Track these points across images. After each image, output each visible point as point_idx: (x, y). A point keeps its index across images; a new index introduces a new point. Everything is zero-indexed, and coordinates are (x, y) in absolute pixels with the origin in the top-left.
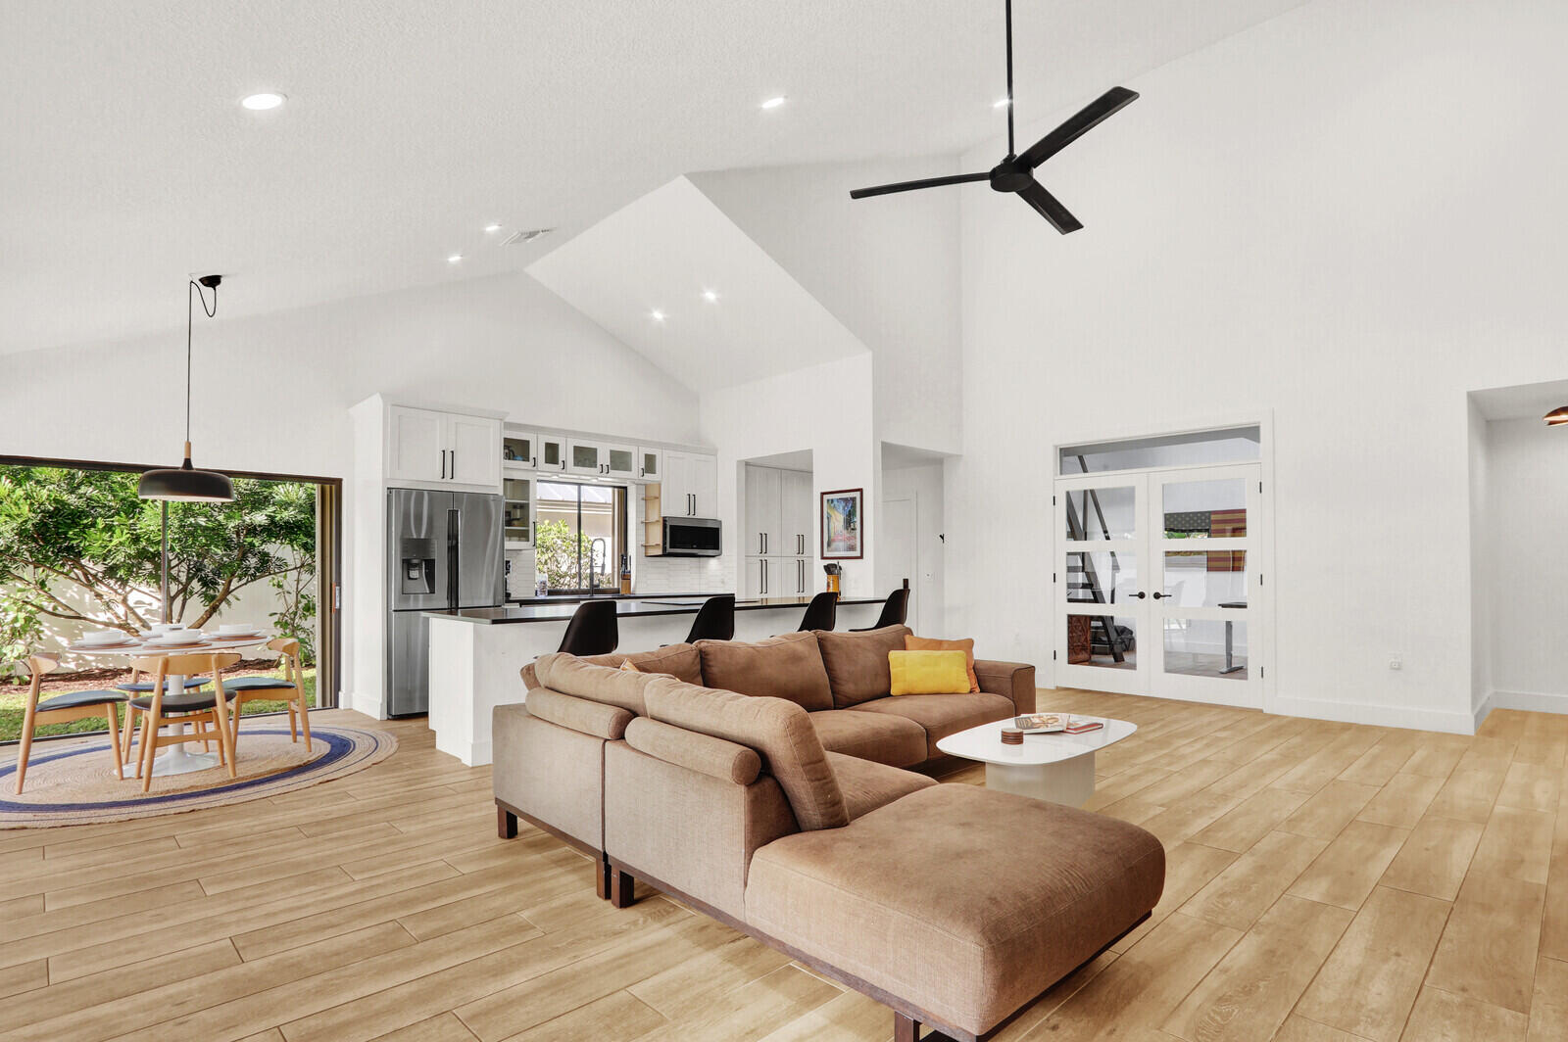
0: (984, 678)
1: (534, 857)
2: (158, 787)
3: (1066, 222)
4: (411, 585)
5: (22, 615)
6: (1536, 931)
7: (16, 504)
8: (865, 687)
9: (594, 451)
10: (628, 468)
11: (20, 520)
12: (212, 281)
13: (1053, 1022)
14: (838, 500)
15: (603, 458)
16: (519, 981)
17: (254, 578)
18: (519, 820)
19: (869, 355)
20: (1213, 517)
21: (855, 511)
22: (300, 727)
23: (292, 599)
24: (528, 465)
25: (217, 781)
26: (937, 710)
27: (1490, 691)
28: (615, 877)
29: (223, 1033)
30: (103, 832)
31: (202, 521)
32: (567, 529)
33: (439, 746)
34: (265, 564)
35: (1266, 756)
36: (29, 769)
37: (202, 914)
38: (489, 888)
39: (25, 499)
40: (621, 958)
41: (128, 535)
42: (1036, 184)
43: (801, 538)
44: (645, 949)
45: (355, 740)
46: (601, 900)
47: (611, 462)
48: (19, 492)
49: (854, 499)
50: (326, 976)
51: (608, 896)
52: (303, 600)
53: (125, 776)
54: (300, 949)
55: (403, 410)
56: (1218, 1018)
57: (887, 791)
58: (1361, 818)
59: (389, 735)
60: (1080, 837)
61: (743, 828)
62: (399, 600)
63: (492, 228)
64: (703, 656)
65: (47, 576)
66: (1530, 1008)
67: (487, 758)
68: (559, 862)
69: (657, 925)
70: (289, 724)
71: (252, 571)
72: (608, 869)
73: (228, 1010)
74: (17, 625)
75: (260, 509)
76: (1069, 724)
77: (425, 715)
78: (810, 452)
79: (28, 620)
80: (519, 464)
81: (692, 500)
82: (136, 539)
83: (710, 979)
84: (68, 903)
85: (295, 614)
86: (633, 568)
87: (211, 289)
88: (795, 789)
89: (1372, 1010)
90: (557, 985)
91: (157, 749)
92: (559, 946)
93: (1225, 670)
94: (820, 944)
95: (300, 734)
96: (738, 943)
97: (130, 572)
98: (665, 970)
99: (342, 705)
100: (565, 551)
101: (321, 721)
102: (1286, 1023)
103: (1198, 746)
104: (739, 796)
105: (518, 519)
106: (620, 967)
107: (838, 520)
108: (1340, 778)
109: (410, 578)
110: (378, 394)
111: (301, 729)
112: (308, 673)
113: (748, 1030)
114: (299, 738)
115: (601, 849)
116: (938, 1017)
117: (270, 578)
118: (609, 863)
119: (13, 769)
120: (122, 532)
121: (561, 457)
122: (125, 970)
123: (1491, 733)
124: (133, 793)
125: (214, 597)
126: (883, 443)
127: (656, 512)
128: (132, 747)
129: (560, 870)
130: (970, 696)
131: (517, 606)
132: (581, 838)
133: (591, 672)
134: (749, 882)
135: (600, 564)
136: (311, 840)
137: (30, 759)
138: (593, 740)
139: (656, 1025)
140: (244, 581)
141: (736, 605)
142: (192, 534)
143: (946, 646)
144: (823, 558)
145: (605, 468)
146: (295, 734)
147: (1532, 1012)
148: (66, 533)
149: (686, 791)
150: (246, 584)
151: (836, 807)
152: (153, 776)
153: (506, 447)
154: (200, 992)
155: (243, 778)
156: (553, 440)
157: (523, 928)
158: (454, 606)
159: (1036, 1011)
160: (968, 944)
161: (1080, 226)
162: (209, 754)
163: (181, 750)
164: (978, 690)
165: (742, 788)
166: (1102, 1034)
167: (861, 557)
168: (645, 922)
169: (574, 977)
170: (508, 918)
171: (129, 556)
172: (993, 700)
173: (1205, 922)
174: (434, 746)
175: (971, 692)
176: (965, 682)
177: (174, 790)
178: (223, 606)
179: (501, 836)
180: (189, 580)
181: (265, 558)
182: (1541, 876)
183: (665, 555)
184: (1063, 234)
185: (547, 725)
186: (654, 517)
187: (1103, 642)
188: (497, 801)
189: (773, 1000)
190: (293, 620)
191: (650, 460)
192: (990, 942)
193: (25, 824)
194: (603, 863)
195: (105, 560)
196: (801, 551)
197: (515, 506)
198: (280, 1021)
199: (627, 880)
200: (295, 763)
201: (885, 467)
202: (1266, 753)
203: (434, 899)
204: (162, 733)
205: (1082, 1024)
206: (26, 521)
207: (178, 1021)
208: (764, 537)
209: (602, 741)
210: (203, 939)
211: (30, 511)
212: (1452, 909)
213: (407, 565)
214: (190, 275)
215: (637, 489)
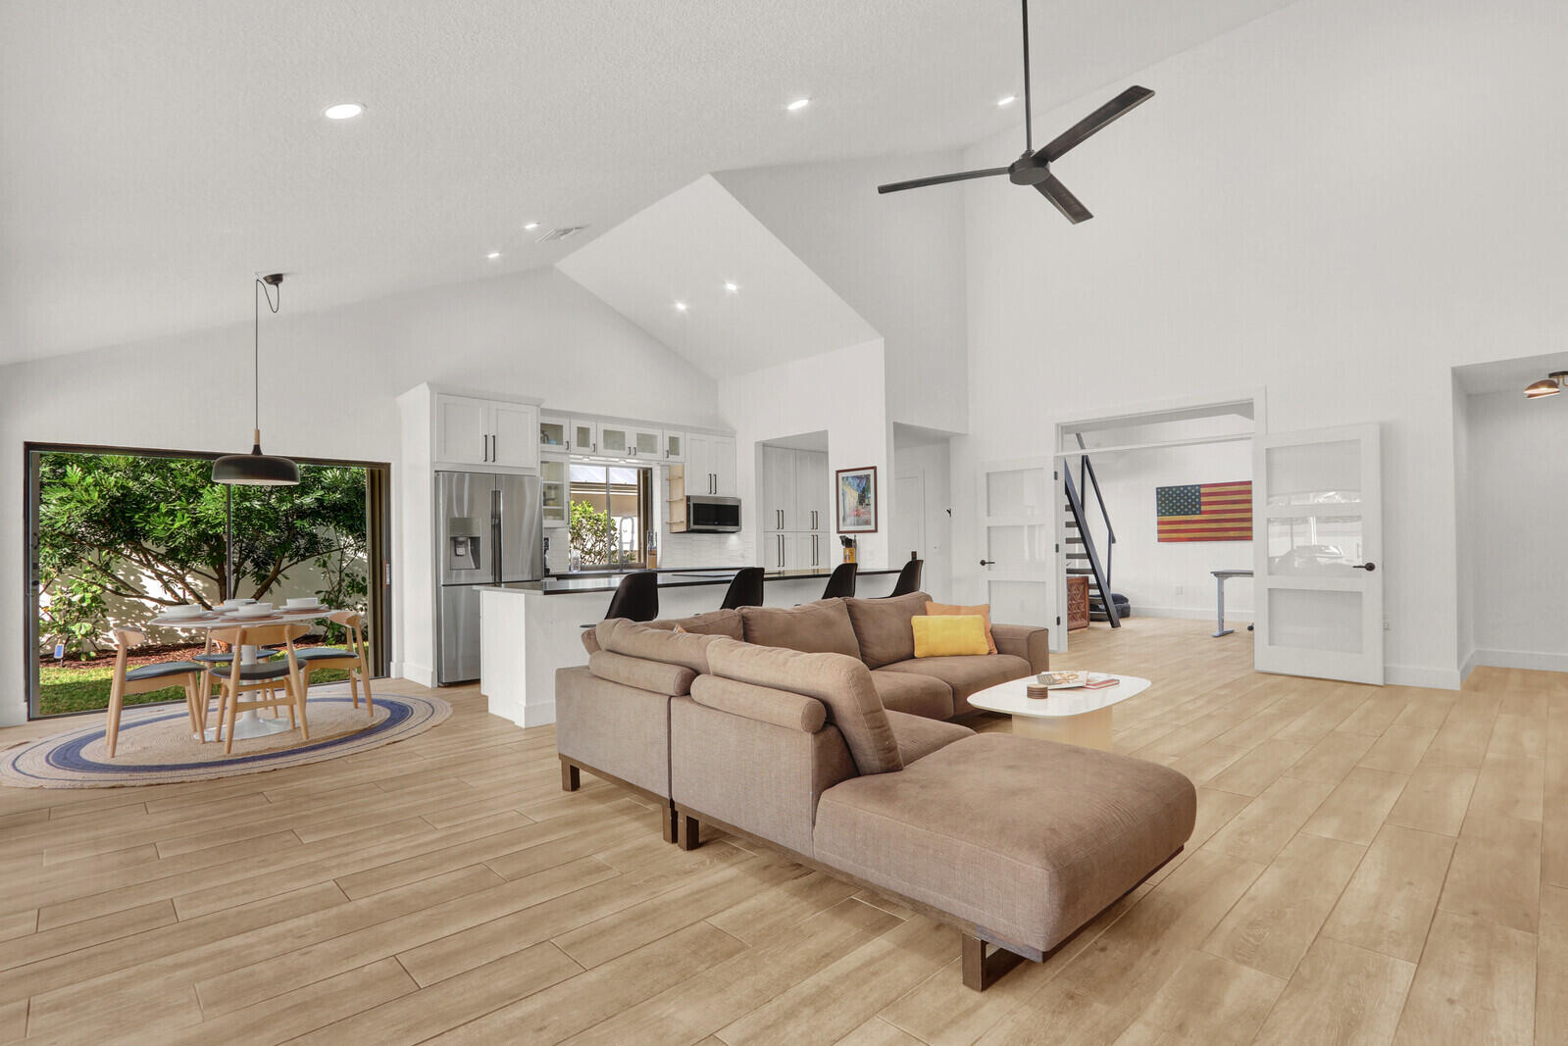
0: (1001, 641)
1: (597, 808)
2: (239, 749)
3: (1077, 212)
4: (459, 562)
5: (89, 595)
6: (1537, 862)
7: (86, 490)
8: (891, 651)
9: (622, 434)
10: (653, 450)
11: (90, 506)
12: (276, 279)
13: (1100, 945)
14: (853, 477)
15: (631, 441)
16: (605, 914)
17: (304, 558)
18: (582, 773)
19: (881, 341)
20: (1203, 490)
21: (869, 488)
22: (361, 694)
23: (336, 578)
24: (562, 448)
25: (292, 743)
26: (961, 669)
27: (1472, 650)
28: (682, 822)
29: (345, 961)
30: (196, 789)
31: (257, 504)
32: (591, 509)
33: (491, 710)
34: (314, 547)
35: (1266, 711)
36: (120, 733)
37: (303, 860)
38: (562, 834)
39: (95, 486)
40: (697, 892)
41: (189, 519)
42: (1052, 177)
43: (815, 515)
44: (716, 886)
45: (411, 705)
46: (666, 843)
47: (638, 444)
48: (89, 480)
49: (867, 477)
50: (429, 912)
51: (675, 839)
52: (346, 578)
53: (206, 740)
54: (399, 890)
55: (449, 398)
56: (1252, 940)
57: (932, 739)
58: (1361, 765)
59: (443, 701)
60: (1120, 777)
61: (810, 772)
62: (448, 575)
63: (531, 226)
64: (745, 621)
65: (111, 558)
66: (1537, 928)
67: (551, 717)
68: (623, 811)
69: (723, 865)
70: (351, 692)
71: (302, 552)
72: (675, 815)
73: (347, 941)
74: (85, 605)
75: (307, 493)
76: (1088, 681)
77: (477, 682)
78: (824, 434)
79: (94, 599)
80: (553, 447)
81: (713, 479)
82: (196, 522)
83: (782, 910)
84: (180, 851)
85: (340, 591)
86: (658, 544)
87: (275, 287)
88: (857, 737)
89: (1392, 932)
90: (641, 917)
91: (238, 714)
92: (636, 883)
93: (1217, 633)
94: (890, 875)
95: (363, 700)
96: (800, 879)
97: (189, 553)
98: (738, 903)
99: (393, 675)
100: (589, 530)
101: (379, 688)
102: (1315, 944)
103: (1200, 703)
104: (806, 744)
105: (553, 499)
106: (698, 900)
107: (852, 497)
108: (1338, 729)
109: (457, 555)
110: (425, 384)
111: (364, 697)
112: (366, 644)
113: (823, 954)
114: (360, 704)
115: (667, 796)
116: (1005, 936)
117: (315, 558)
118: (676, 809)
119: (102, 734)
120: (183, 516)
121: (592, 440)
122: (244, 908)
123: (1476, 688)
124: (216, 754)
125: (265, 577)
126: (894, 423)
127: (680, 491)
128: (209, 714)
129: (625, 818)
130: (990, 657)
131: (555, 579)
132: (648, 787)
133: (653, 635)
134: (818, 821)
135: (629, 541)
136: (388, 795)
137: (121, 724)
138: (658, 697)
139: (738, 951)
140: (295, 560)
141: (765, 576)
142: (247, 518)
143: (963, 611)
144: (839, 532)
145: (633, 451)
146: (356, 700)
147: (1541, 932)
148: (131, 518)
149: (754, 740)
150: (296, 563)
151: (892, 754)
152: (234, 739)
153: (542, 432)
154: (317, 927)
155: (315, 741)
156: (584, 424)
157: (600, 869)
158: (497, 580)
159: (1086, 934)
160: (1035, 868)
161: (1091, 217)
162: (280, 719)
163: (255, 716)
164: (996, 652)
165: (809, 736)
166: (1148, 954)
167: (876, 531)
168: (711, 862)
169: (655, 910)
170: (585, 860)
171: (190, 538)
172: (1010, 661)
173: (1228, 857)
174: (487, 710)
175: (989, 653)
176: (984, 645)
177: (254, 752)
178: (274, 585)
179: (565, 789)
180: (242, 560)
181: (313, 540)
182: (1536, 815)
183: (689, 531)
184: (1074, 223)
185: (611, 685)
186: (679, 495)
187: (1101, 610)
188: (561, 756)
189: (839, 929)
190: (338, 597)
191: (674, 441)
192: (1054, 866)
193: (123, 783)
194: (669, 810)
195: (167, 542)
196: (815, 525)
197: (550, 487)
198: (396, 950)
199: (692, 824)
200: (360, 727)
201: (897, 447)
202: (1266, 708)
203: (513, 844)
204: (241, 700)
205: (1127, 946)
206: (95, 507)
207: (304, 951)
208: (780, 514)
209: (667, 698)
210: (309, 882)
211: (99, 497)
212: (1457, 844)
213: (455, 542)
214: (256, 273)
215: (661, 469)
